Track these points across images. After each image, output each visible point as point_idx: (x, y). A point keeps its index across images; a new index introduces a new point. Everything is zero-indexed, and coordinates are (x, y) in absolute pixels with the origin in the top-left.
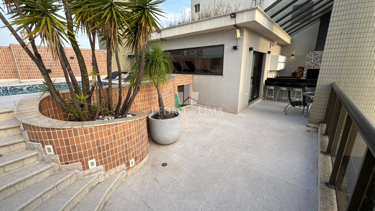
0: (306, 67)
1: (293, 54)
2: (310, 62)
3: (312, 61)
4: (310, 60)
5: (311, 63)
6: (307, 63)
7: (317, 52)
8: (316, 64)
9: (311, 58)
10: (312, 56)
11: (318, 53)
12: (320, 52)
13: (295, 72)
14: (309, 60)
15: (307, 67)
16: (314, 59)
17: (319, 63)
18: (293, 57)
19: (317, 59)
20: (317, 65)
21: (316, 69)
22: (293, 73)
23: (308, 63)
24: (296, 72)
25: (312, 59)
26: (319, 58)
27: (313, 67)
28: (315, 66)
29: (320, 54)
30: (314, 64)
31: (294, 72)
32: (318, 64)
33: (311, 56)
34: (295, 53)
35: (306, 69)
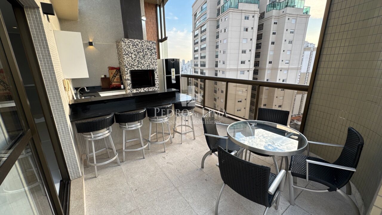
0: (127, 67)
1: (91, 41)
2: (130, 58)
3: (133, 56)
4: (130, 55)
5: (133, 60)
6: (126, 59)
7: (136, 40)
8: (139, 62)
9: (130, 50)
10: (131, 47)
11: (138, 43)
12: (139, 41)
13: (105, 76)
14: (127, 54)
15: (128, 67)
16: (134, 53)
17: (142, 59)
18: (91, 47)
19: (138, 53)
20: (141, 63)
21: (141, 69)
22: (102, 78)
23: (128, 59)
24: (108, 76)
25: (132, 53)
26: (140, 52)
27: (138, 67)
28: (139, 65)
29: (140, 44)
30: (136, 61)
31: (103, 76)
32: (142, 61)
33: (129, 47)
34: (93, 40)
35: (127, 70)
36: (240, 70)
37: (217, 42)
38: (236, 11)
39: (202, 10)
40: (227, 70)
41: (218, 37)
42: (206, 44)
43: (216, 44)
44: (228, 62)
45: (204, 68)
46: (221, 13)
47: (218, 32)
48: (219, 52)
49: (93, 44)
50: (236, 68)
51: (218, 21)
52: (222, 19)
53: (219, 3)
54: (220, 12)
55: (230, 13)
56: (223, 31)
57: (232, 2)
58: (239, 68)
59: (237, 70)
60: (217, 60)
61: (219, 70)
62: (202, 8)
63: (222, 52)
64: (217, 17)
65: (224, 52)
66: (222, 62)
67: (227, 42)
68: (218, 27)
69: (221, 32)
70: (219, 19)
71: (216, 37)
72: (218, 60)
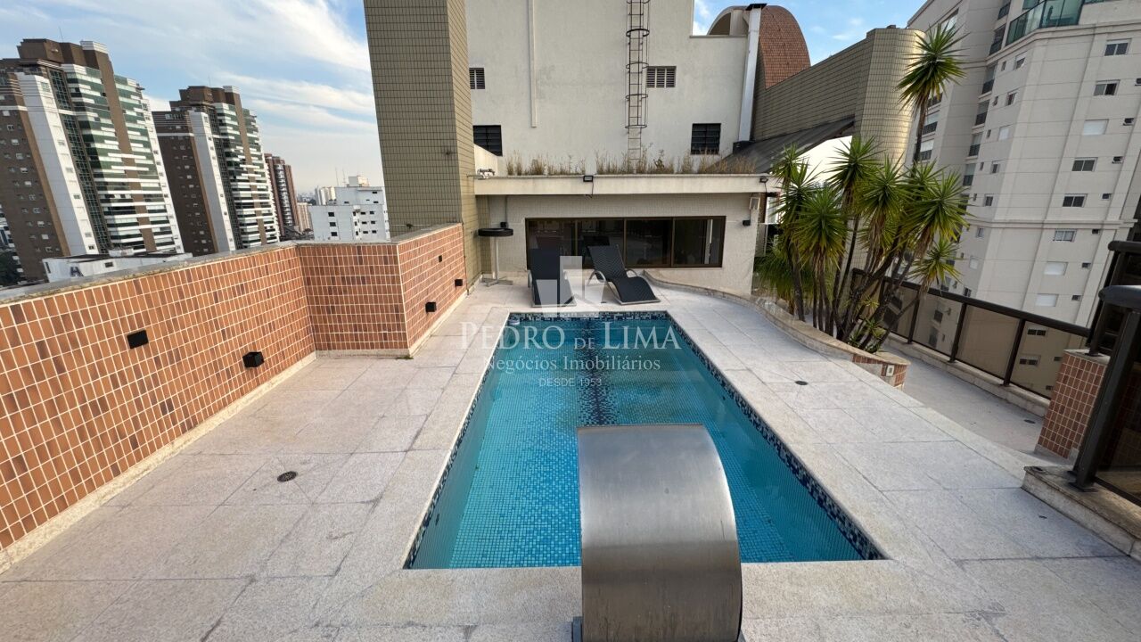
36: (1056, 227)
37: (975, 136)
38: (1064, 34)
40: (994, 226)
41: (981, 119)
42: (932, 142)
43: (973, 141)
44: (1001, 201)
46: (1007, 45)
47: (987, 103)
48: (978, 166)
50: (1040, 219)
51: (991, 68)
52: (1005, 63)
53: (1004, 11)
54: (1002, 40)
55: (1039, 42)
56: (1003, 100)
57: (1051, 8)
58: (1050, 219)
59: (1040, 226)
60: (966, 190)
61: (969, 222)
63: (988, 167)
64: (991, 54)
65: (995, 169)
66: (980, 200)
67: (1011, 137)
68: (988, 87)
69: (995, 103)
70: (998, 61)
71: (975, 118)
72: (971, 192)
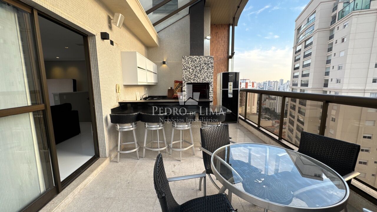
0: (184, 80)
1: (165, 61)
2: (188, 72)
3: (191, 71)
4: (188, 70)
5: (190, 74)
6: (184, 73)
7: (194, 57)
8: (196, 76)
9: (188, 65)
10: (190, 63)
11: (196, 59)
12: (197, 57)
14: (186, 69)
15: (186, 80)
16: (192, 68)
17: (199, 73)
18: (164, 65)
19: (195, 67)
20: (197, 76)
21: (196, 82)
22: (169, 90)
23: (186, 73)
24: (173, 88)
25: (190, 68)
26: (198, 67)
27: (194, 80)
28: (196, 79)
29: (198, 60)
30: (193, 75)
31: (170, 88)
32: (199, 75)
33: (188, 63)
34: (167, 60)
35: (185, 82)
36: (371, 91)
37: (328, 56)
38: (364, 13)
39: (308, 22)
40: (343, 91)
41: (330, 50)
42: (310, 60)
43: (328, 58)
44: (345, 81)
45: (306, 87)
46: (338, 20)
47: (332, 44)
48: (331, 68)
49: (166, 63)
50: (362, 88)
51: (332, 30)
52: (338, 27)
53: (335, 8)
54: (336, 19)
55: (353, 17)
56: (340, 41)
57: (357, 4)
58: (367, 88)
59: (363, 91)
60: (327, 77)
61: (330, 90)
62: (308, 19)
63: (336, 68)
64: (331, 25)
65: (339, 68)
66: (334, 80)
67: (346, 55)
68: (331, 37)
69: (336, 43)
70: (335, 27)
71: (327, 50)
72: (329, 78)
